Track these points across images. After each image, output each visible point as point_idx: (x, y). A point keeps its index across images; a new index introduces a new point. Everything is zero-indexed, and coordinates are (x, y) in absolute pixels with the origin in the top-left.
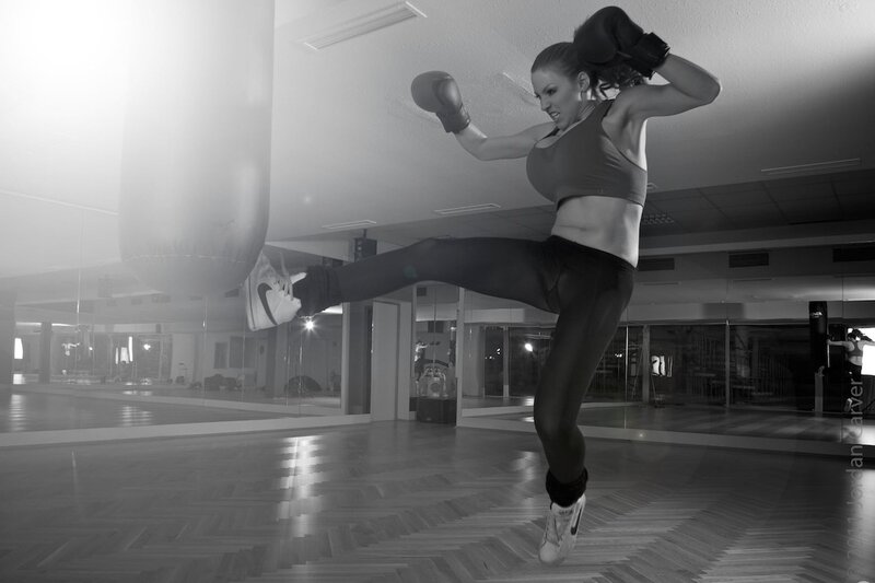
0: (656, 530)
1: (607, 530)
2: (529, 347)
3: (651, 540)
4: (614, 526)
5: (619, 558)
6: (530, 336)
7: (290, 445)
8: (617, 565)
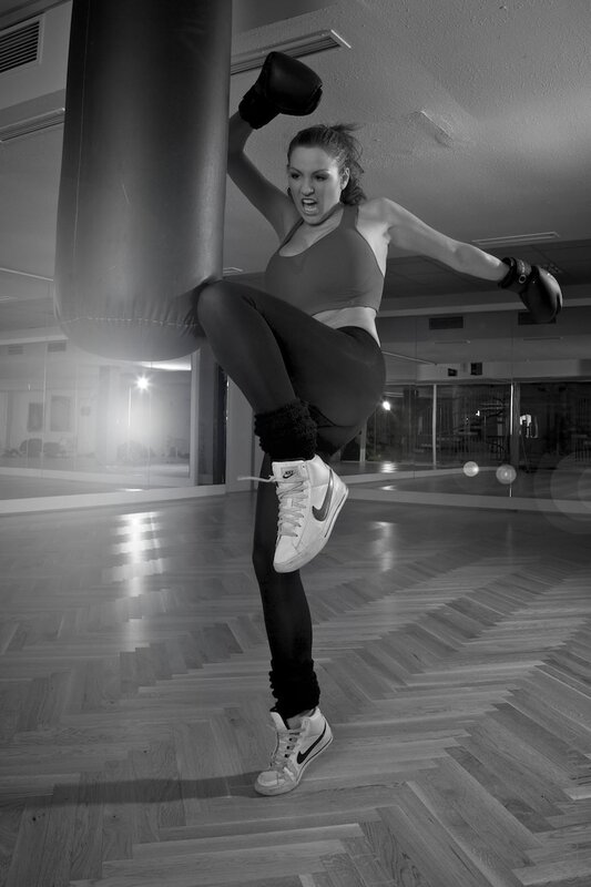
0: (582, 610)
1: (531, 612)
2: (387, 406)
3: (580, 621)
4: (536, 607)
5: (556, 643)
6: (388, 393)
7: (123, 524)
8: (556, 651)
